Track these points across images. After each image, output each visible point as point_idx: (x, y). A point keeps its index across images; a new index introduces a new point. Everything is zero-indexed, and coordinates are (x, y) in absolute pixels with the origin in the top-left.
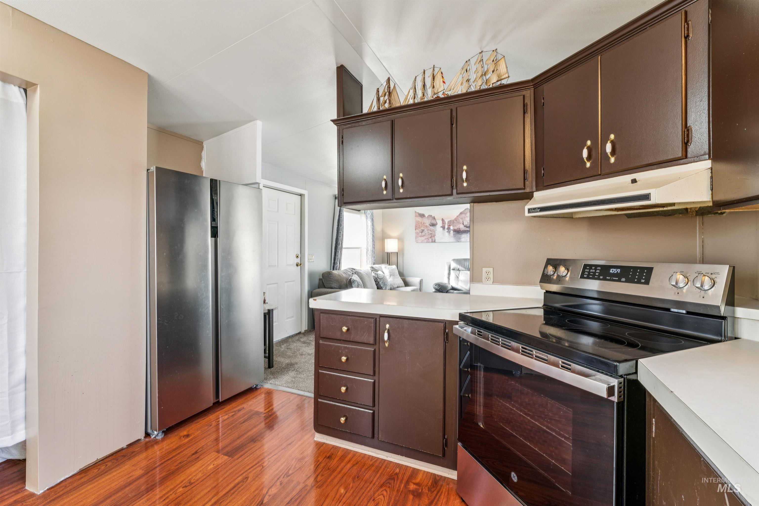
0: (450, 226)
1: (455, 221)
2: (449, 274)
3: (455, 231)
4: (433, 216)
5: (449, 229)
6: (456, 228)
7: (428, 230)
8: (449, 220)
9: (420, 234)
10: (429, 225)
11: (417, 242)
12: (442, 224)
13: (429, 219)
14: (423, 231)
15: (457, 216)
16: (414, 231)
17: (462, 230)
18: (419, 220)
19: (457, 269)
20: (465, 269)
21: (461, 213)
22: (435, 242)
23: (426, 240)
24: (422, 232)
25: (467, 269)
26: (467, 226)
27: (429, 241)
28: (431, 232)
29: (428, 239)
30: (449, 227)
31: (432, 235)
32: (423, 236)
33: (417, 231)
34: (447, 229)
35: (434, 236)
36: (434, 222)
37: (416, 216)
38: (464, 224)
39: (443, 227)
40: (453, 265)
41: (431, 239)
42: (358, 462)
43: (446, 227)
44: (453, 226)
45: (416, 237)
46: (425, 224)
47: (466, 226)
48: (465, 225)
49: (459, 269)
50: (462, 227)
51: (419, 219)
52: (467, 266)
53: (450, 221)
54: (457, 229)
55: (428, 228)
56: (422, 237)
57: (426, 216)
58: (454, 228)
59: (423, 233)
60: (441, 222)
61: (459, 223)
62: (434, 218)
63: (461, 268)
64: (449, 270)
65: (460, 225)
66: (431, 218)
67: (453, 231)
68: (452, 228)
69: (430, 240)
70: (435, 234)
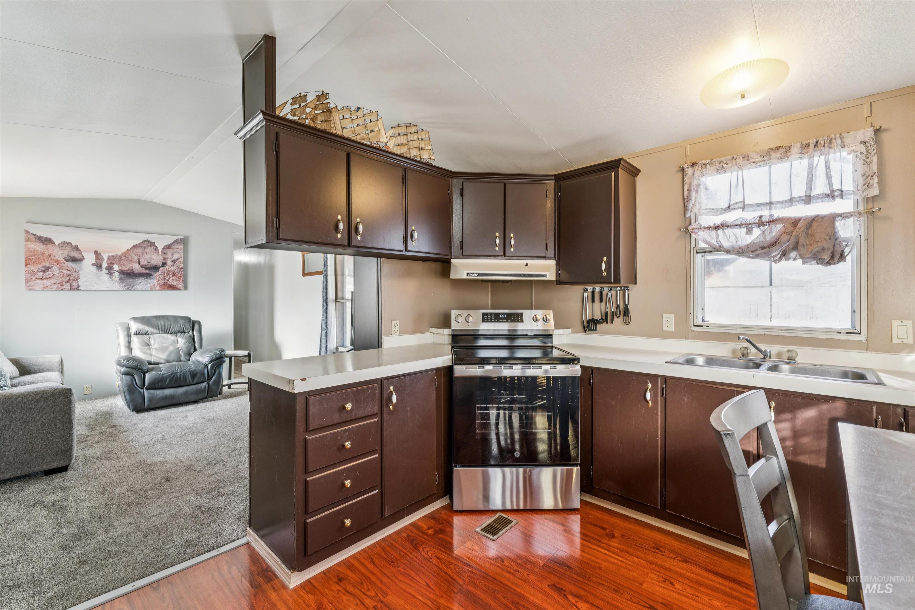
0: (113, 264)
1: (123, 258)
2: (129, 343)
3: (122, 272)
4: (74, 245)
5: (110, 269)
6: (125, 268)
7: (61, 268)
8: (110, 255)
9: (41, 274)
10: (64, 259)
11: (30, 290)
12: (96, 260)
13: (64, 248)
14: (46, 269)
15: (128, 250)
16: (23, 268)
17: (136, 272)
18: (37, 248)
19: (144, 332)
20: (158, 331)
21: (135, 246)
22: (78, 289)
23: (56, 287)
24: (44, 271)
25: (162, 331)
26: (146, 266)
27: (64, 287)
28: (68, 272)
29: (61, 283)
30: (111, 265)
31: (72, 278)
32: (47, 278)
33: (31, 268)
34: (106, 269)
35: (77, 279)
36: (76, 255)
37: (28, 240)
38: (142, 263)
39: (99, 266)
40: (134, 327)
41: (68, 284)
42: (370, 558)
43: (105, 265)
44: (120, 265)
45: (28, 280)
46: (53, 257)
47: (143, 267)
48: (143, 265)
49: (147, 332)
50: (136, 267)
51: (39, 247)
52: (161, 327)
53: (113, 256)
54: (128, 270)
55: (61, 265)
56: (45, 281)
57: (57, 243)
58: (121, 268)
59: (47, 273)
60: (94, 256)
61: (131, 261)
62: (77, 248)
63: (150, 329)
64: (129, 336)
65: (134, 264)
66: (68, 248)
67: (120, 273)
68: (116, 267)
69: (67, 286)
70: (79, 276)
